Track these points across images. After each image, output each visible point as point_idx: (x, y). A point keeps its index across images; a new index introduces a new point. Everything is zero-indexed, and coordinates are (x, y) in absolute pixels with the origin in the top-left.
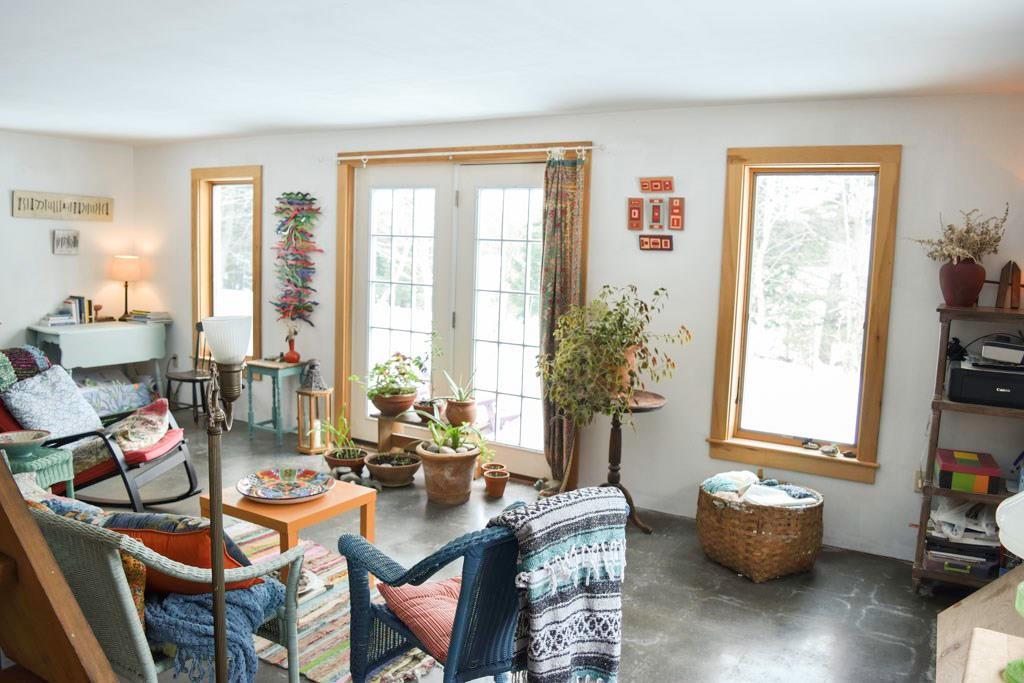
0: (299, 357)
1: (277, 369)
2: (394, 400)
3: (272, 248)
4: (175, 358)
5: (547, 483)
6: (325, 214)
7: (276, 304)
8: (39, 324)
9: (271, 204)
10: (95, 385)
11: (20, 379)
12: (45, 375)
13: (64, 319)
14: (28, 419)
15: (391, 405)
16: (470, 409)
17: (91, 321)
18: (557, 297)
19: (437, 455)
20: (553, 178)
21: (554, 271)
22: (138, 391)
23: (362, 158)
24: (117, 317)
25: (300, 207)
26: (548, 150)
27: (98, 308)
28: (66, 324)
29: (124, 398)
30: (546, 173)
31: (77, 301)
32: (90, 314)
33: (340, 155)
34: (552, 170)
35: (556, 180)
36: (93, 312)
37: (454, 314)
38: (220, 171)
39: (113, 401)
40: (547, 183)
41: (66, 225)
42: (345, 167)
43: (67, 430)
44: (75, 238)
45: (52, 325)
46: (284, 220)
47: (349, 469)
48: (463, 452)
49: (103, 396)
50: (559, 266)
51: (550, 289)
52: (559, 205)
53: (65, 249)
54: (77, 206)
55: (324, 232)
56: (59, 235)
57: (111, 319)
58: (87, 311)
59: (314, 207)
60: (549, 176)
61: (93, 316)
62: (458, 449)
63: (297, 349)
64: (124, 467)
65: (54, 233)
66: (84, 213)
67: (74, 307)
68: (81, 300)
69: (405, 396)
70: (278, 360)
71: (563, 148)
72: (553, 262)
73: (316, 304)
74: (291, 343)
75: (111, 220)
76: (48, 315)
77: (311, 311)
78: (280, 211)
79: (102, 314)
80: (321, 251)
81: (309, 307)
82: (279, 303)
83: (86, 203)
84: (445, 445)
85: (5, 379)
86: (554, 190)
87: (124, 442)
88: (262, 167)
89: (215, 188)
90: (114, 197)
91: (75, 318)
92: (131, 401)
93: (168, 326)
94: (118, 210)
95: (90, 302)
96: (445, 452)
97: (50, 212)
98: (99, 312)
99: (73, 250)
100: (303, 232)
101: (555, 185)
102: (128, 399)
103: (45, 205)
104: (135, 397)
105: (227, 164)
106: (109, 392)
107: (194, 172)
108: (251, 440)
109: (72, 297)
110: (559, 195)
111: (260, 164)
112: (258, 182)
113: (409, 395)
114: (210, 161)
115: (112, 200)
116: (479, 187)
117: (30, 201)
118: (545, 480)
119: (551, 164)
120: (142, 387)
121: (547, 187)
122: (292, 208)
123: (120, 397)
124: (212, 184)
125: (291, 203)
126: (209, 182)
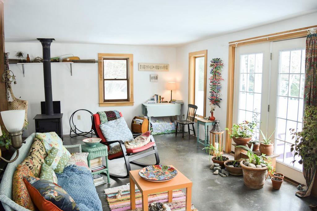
0: (215, 118)
1: (205, 123)
2: (240, 140)
3: (209, 79)
4: (184, 115)
5: (303, 187)
6: (225, 66)
7: (210, 99)
8: (145, 103)
9: (209, 63)
10: (159, 122)
11: (109, 121)
12: (117, 120)
13: (152, 101)
14: (106, 134)
15: (240, 141)
16: (269, 148)
17: (160, 102)
18: (311, 100)
19: (247, 167)
20: (310, 43)
21: (309, 88)
22: (171, 125)
23: (235, 43)
24: (168, 101)
25: (217, 63)
26: (307, 30)
27: (163, 98)
28: (153, 103)
29: (166, 127)
30: (307, 41)
31: (156, 96)
32: (160, 100)
33: (229, 43)
34: (309, 39)
35: (311, 43)
36: (161, 99)
37: (269, 106)
38: (196, 53)
39: (163, 128)
40: (307, 45)
41: (154, 73)
42: (231, 48)
43: (118, 138)
44: (157, 77)
45: (148, 103)
46: (213, 68)
47: (218, 165)
48: (259, 167)
49: (160, 126)
50: (312, 86)
51: (307, 96)
52: (313, 56)
53: (154, 80)
54: (158, 67)
55: (225, 72)
56: (152, 76)
57: (167, 102)
58: (159, 99)
59: (221, 63)
60: (308, 42)
61: (161, 101)
62: (257, 166)
63: (214, 116)
64: (125, 154)
65: (150, 75)
66: (160, 69)
67: (155, 98)
68: (157, 96)
69: (245, 138)
70: (207, 119)
71: (315, 28)
72: (309, 83)
73: (221, 99)
74: (212, 113)
75: (168, 71)
76: (148, 100)
77: (219, 102)
78: (212, 65)
79: (164, 100)
80: (223, 80)
81: (219, 100)
82: (211, 99)
83: (160, 66)
84: (252, 163)
85: (103, 120)
86: (310, 49)
87: (127, 145)
88: (207, 50)
89: (196, 59)
90: (169, 64)
91: (155, 101)
92: (169, 128)
93: (182, 105)
94: (170, 68)
95: (160, 96)
96: (250, 166)
97: (149, 69)
98: (163, 100)
99: (156, 80)
100: (218, 73)
101: (311, 46)
102: (168, 127)
103: (148, 67)
104: (170, 127)
105: (198, 50)
106: (162, 125)
107: (190, 54)
108: (198, 146)
109: (155, 95)
110: (313, 51)
111: (206, 49)
112: (206, 56)
113: (247, 138)
114: (193, 49)
115: (168, 65)
116: (280, 51)
117: (144, 66)
118: (303, 185)
119: (309, 36)
120: (173, 124)
121: (307, 48)
122: (215, 64)
123: (165, 127)
124: (195, 58)
125: (214, 62)
126: (195, 57)
